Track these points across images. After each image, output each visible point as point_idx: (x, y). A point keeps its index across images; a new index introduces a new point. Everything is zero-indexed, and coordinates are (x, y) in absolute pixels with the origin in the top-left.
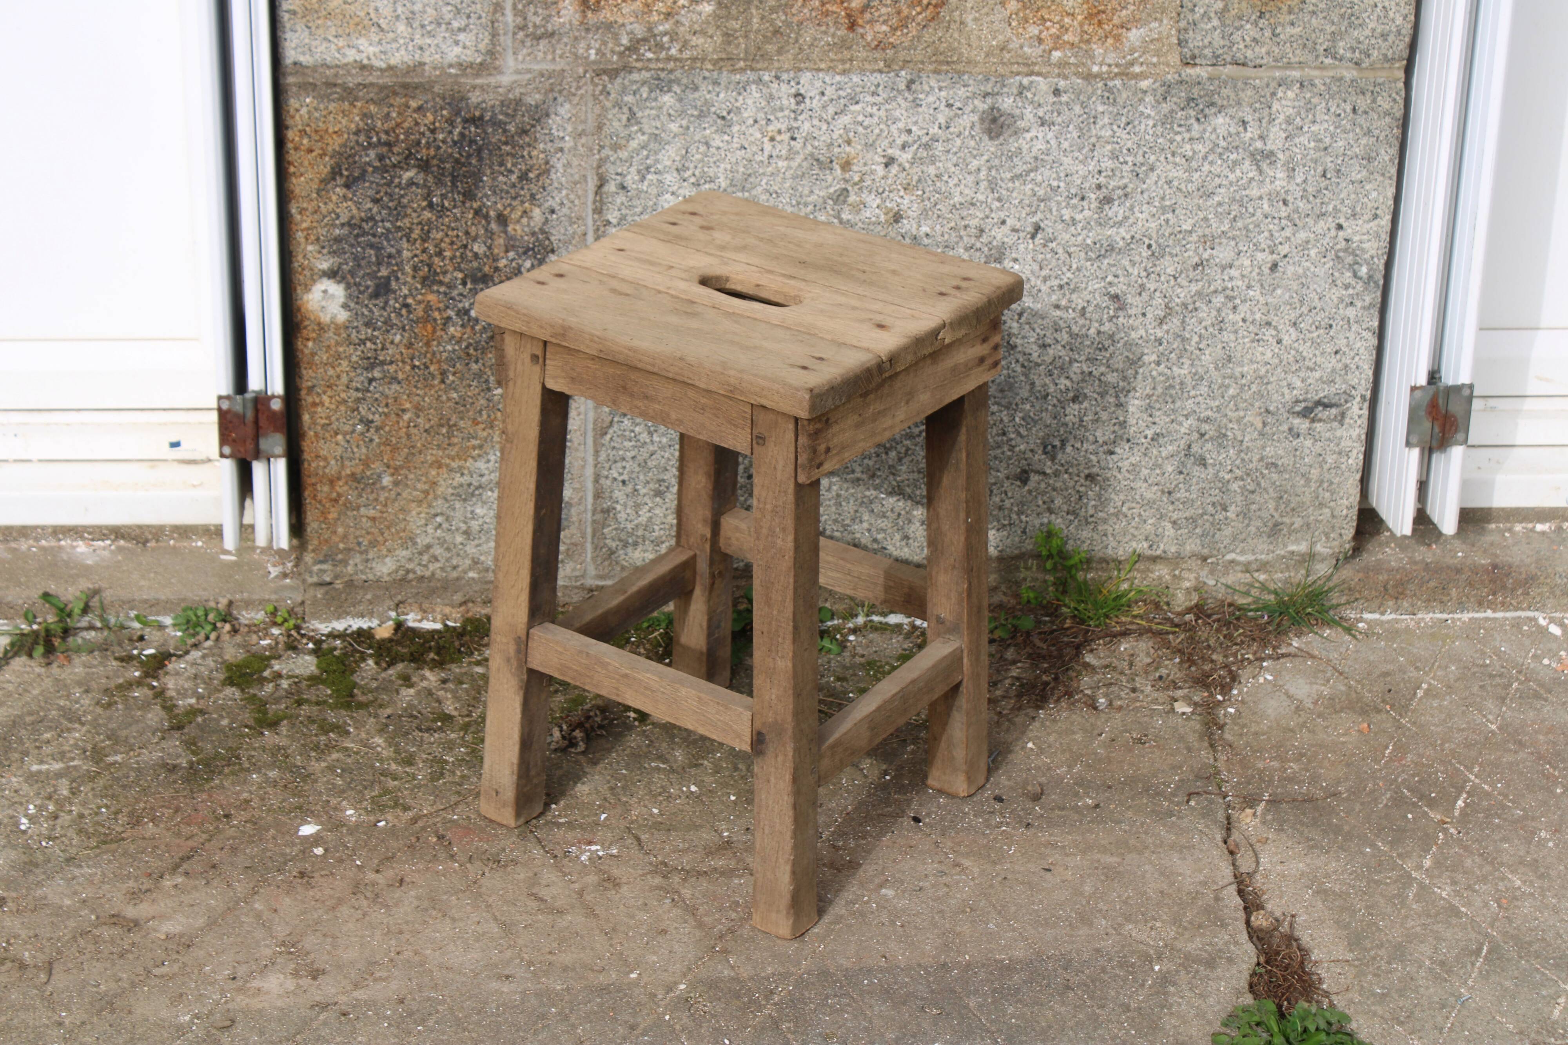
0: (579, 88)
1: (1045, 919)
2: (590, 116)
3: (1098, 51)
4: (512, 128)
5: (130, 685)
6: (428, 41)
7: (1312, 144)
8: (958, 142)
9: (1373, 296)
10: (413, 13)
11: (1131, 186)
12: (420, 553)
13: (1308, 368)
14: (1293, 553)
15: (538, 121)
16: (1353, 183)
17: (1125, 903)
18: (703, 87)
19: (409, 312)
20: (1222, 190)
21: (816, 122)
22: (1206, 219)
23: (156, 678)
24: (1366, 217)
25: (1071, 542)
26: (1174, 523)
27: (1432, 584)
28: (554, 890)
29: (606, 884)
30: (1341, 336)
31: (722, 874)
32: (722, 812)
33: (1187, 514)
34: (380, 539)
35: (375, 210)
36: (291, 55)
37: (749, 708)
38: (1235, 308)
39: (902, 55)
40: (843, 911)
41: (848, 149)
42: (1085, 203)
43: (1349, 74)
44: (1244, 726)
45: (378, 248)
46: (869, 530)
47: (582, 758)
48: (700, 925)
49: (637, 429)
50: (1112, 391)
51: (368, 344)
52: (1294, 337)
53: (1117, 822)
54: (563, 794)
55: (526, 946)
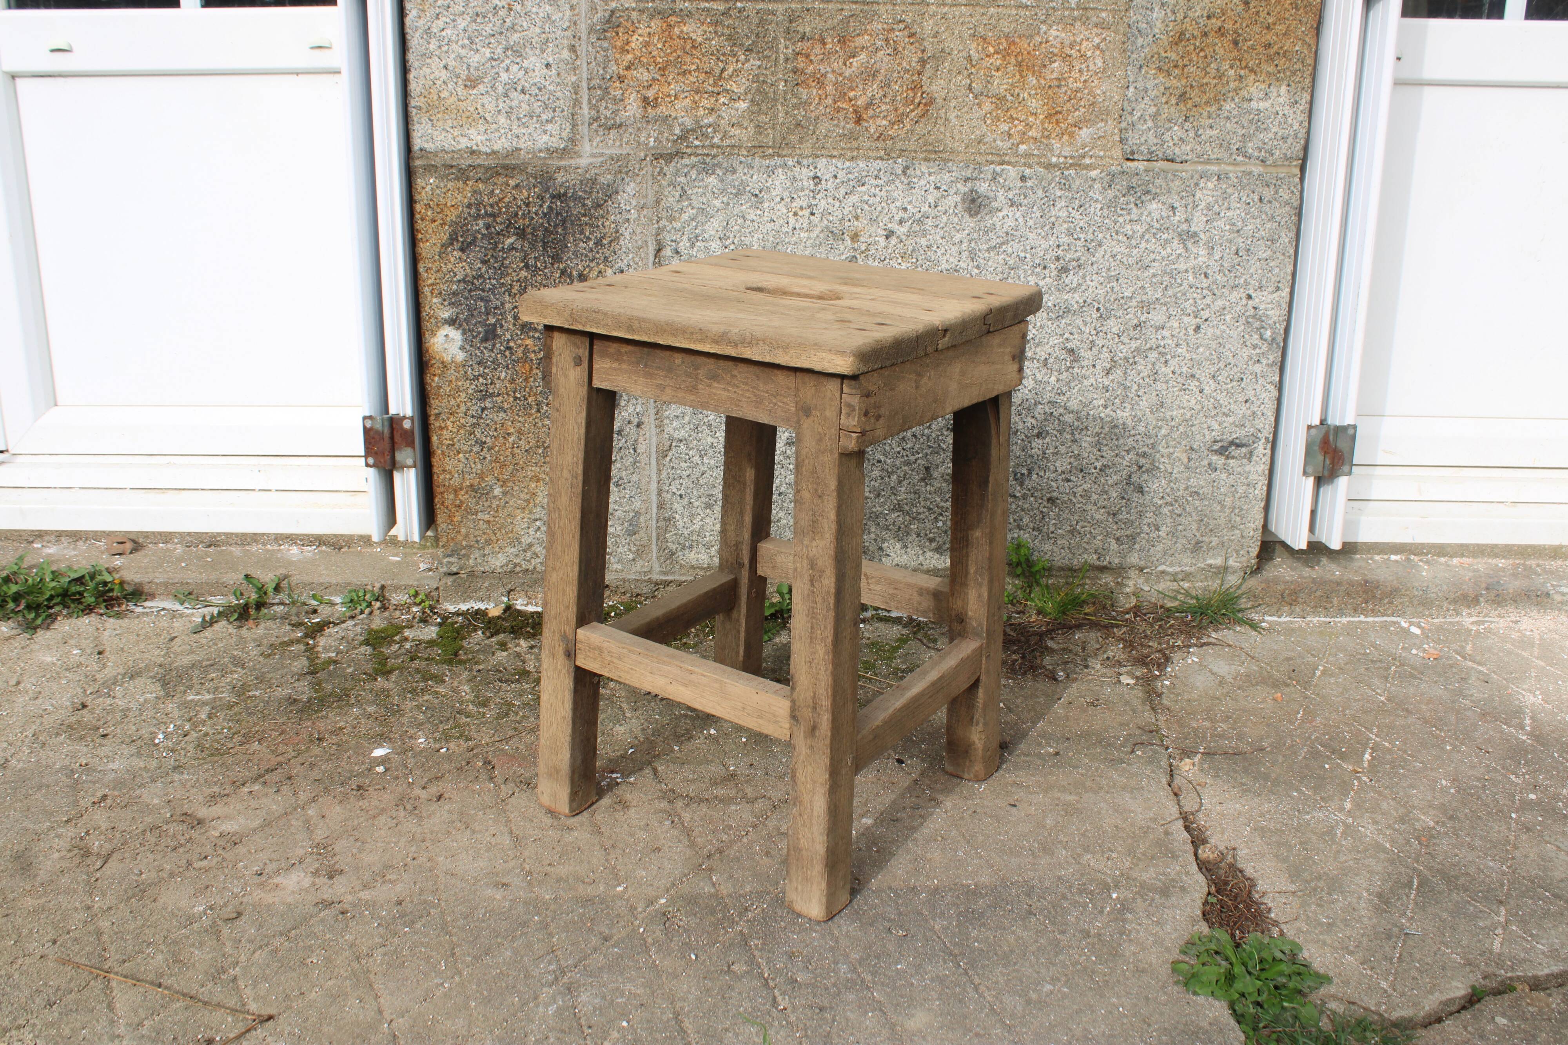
0: (641, 169)
1: (1010, 849)
2: (649, 192)
3: (1057, 145)
4: (589, 203)
5: (292, 642)
6: (523, 131)
7: (1228, 227)
8: (945, 219)
9: (1274, 356)
10: (511, 108)
11: (1083, 258)
12: (525, 551)
13: (1224, 414)
14: (1210, 566)
15: (610, 197)
16: (1260, 260)
17: (1083, 835)
18: (740, 169)
19: (512, 354)
20: (1156, 264)
21: (830, 200)
22: (1142, 287)
23: (314, 638)
24: (1270, 289)
25: (1036, 553)
26: (1118, 539)
27: (1319, 593)
29: (617, 807)
30: (1250, 388)
31: (722, 801)
32: (732, 750)
33: (1128, 533)
34: (493, 538)
35: (484, 269)
36: (418, 143)
38: (1166, 362)
39: (899, 145)
41: (856, 223)
42: (1047, 272)
43: (1257, 170)
44: (1179, 695)
45: (487, 301)
46: (876, 540)
48: (693, 844)
49: (691, 453)
50: (1068, 429)
51: (481, 380)
52: (1213, 387)
53: (1076, 767)
55: (530, 858)
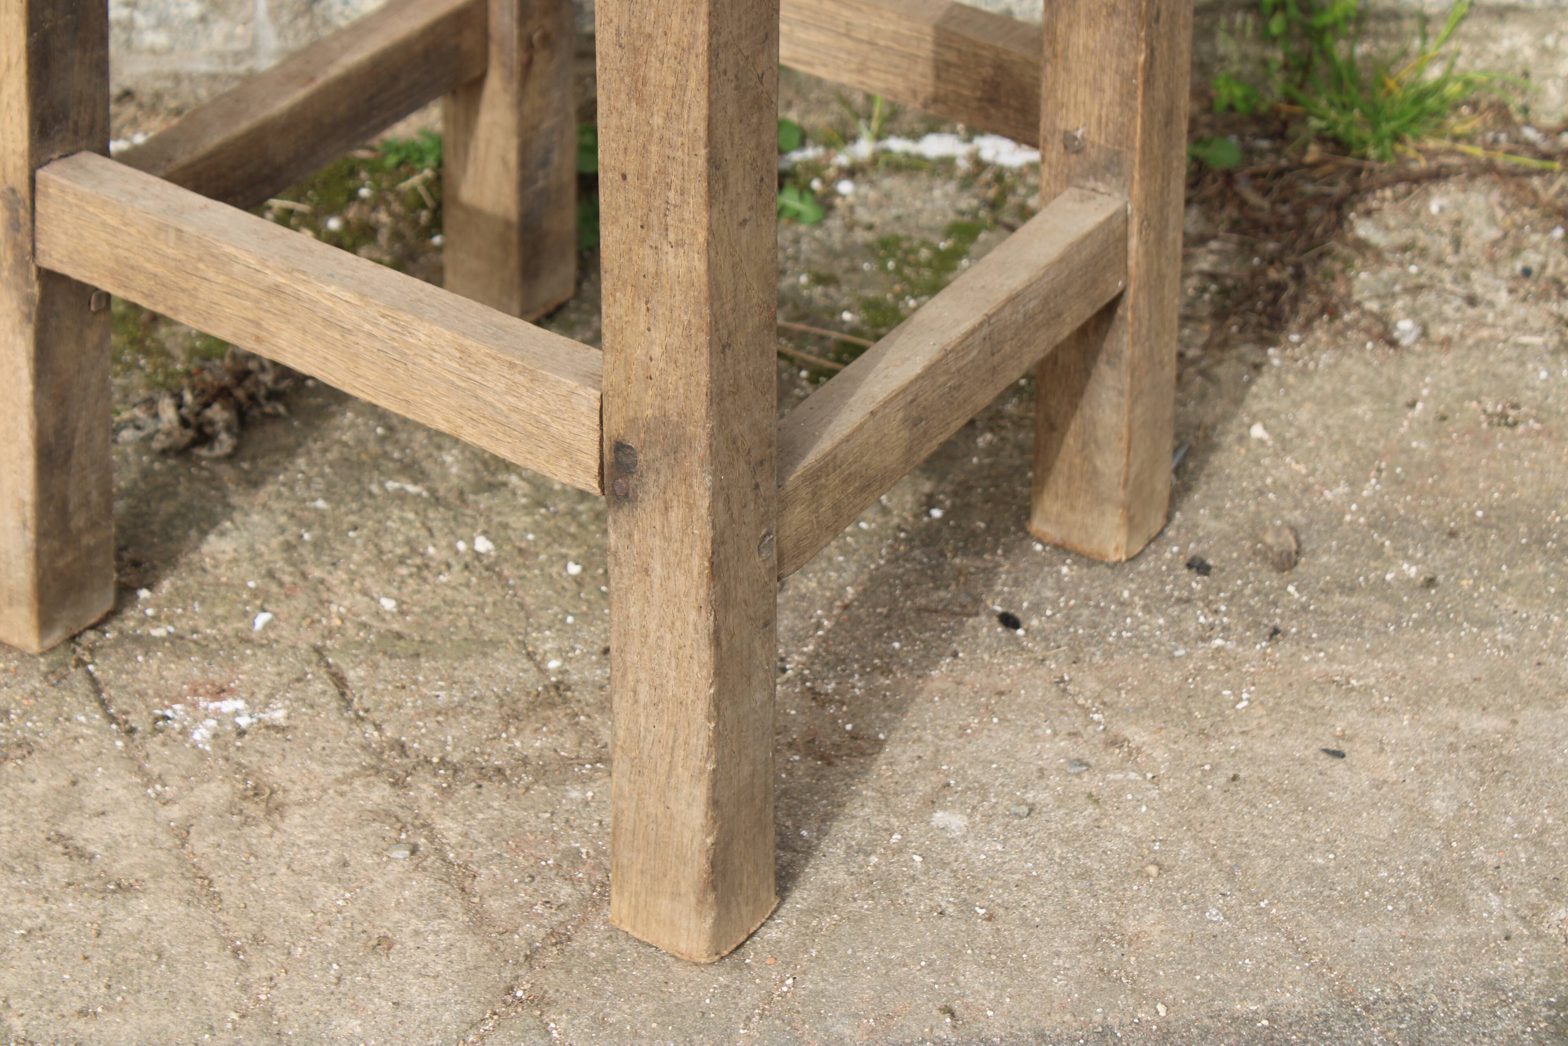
1: (1346, 895)
28: (116, 825)
29: (250, 808)
31: (542, 773)
32: (546, 604)
37: (594, 379)
40: (841, 877)
47: (226, 472)
48: (479, 922)
53: (1486, 624)
54: (170, 561)
55: (23, 994)
